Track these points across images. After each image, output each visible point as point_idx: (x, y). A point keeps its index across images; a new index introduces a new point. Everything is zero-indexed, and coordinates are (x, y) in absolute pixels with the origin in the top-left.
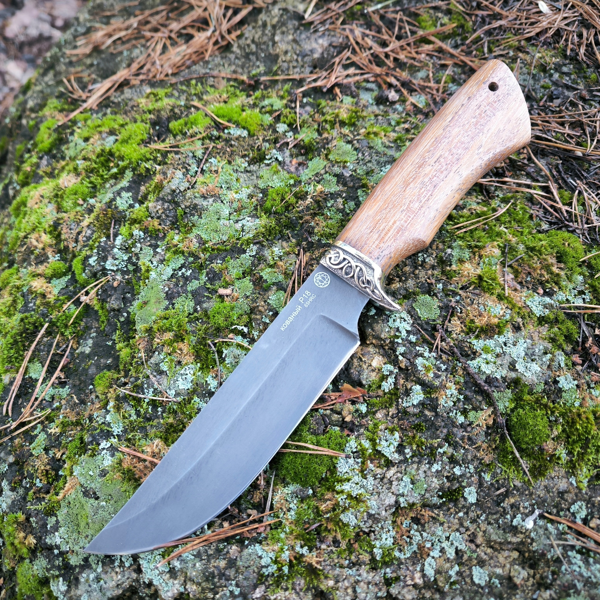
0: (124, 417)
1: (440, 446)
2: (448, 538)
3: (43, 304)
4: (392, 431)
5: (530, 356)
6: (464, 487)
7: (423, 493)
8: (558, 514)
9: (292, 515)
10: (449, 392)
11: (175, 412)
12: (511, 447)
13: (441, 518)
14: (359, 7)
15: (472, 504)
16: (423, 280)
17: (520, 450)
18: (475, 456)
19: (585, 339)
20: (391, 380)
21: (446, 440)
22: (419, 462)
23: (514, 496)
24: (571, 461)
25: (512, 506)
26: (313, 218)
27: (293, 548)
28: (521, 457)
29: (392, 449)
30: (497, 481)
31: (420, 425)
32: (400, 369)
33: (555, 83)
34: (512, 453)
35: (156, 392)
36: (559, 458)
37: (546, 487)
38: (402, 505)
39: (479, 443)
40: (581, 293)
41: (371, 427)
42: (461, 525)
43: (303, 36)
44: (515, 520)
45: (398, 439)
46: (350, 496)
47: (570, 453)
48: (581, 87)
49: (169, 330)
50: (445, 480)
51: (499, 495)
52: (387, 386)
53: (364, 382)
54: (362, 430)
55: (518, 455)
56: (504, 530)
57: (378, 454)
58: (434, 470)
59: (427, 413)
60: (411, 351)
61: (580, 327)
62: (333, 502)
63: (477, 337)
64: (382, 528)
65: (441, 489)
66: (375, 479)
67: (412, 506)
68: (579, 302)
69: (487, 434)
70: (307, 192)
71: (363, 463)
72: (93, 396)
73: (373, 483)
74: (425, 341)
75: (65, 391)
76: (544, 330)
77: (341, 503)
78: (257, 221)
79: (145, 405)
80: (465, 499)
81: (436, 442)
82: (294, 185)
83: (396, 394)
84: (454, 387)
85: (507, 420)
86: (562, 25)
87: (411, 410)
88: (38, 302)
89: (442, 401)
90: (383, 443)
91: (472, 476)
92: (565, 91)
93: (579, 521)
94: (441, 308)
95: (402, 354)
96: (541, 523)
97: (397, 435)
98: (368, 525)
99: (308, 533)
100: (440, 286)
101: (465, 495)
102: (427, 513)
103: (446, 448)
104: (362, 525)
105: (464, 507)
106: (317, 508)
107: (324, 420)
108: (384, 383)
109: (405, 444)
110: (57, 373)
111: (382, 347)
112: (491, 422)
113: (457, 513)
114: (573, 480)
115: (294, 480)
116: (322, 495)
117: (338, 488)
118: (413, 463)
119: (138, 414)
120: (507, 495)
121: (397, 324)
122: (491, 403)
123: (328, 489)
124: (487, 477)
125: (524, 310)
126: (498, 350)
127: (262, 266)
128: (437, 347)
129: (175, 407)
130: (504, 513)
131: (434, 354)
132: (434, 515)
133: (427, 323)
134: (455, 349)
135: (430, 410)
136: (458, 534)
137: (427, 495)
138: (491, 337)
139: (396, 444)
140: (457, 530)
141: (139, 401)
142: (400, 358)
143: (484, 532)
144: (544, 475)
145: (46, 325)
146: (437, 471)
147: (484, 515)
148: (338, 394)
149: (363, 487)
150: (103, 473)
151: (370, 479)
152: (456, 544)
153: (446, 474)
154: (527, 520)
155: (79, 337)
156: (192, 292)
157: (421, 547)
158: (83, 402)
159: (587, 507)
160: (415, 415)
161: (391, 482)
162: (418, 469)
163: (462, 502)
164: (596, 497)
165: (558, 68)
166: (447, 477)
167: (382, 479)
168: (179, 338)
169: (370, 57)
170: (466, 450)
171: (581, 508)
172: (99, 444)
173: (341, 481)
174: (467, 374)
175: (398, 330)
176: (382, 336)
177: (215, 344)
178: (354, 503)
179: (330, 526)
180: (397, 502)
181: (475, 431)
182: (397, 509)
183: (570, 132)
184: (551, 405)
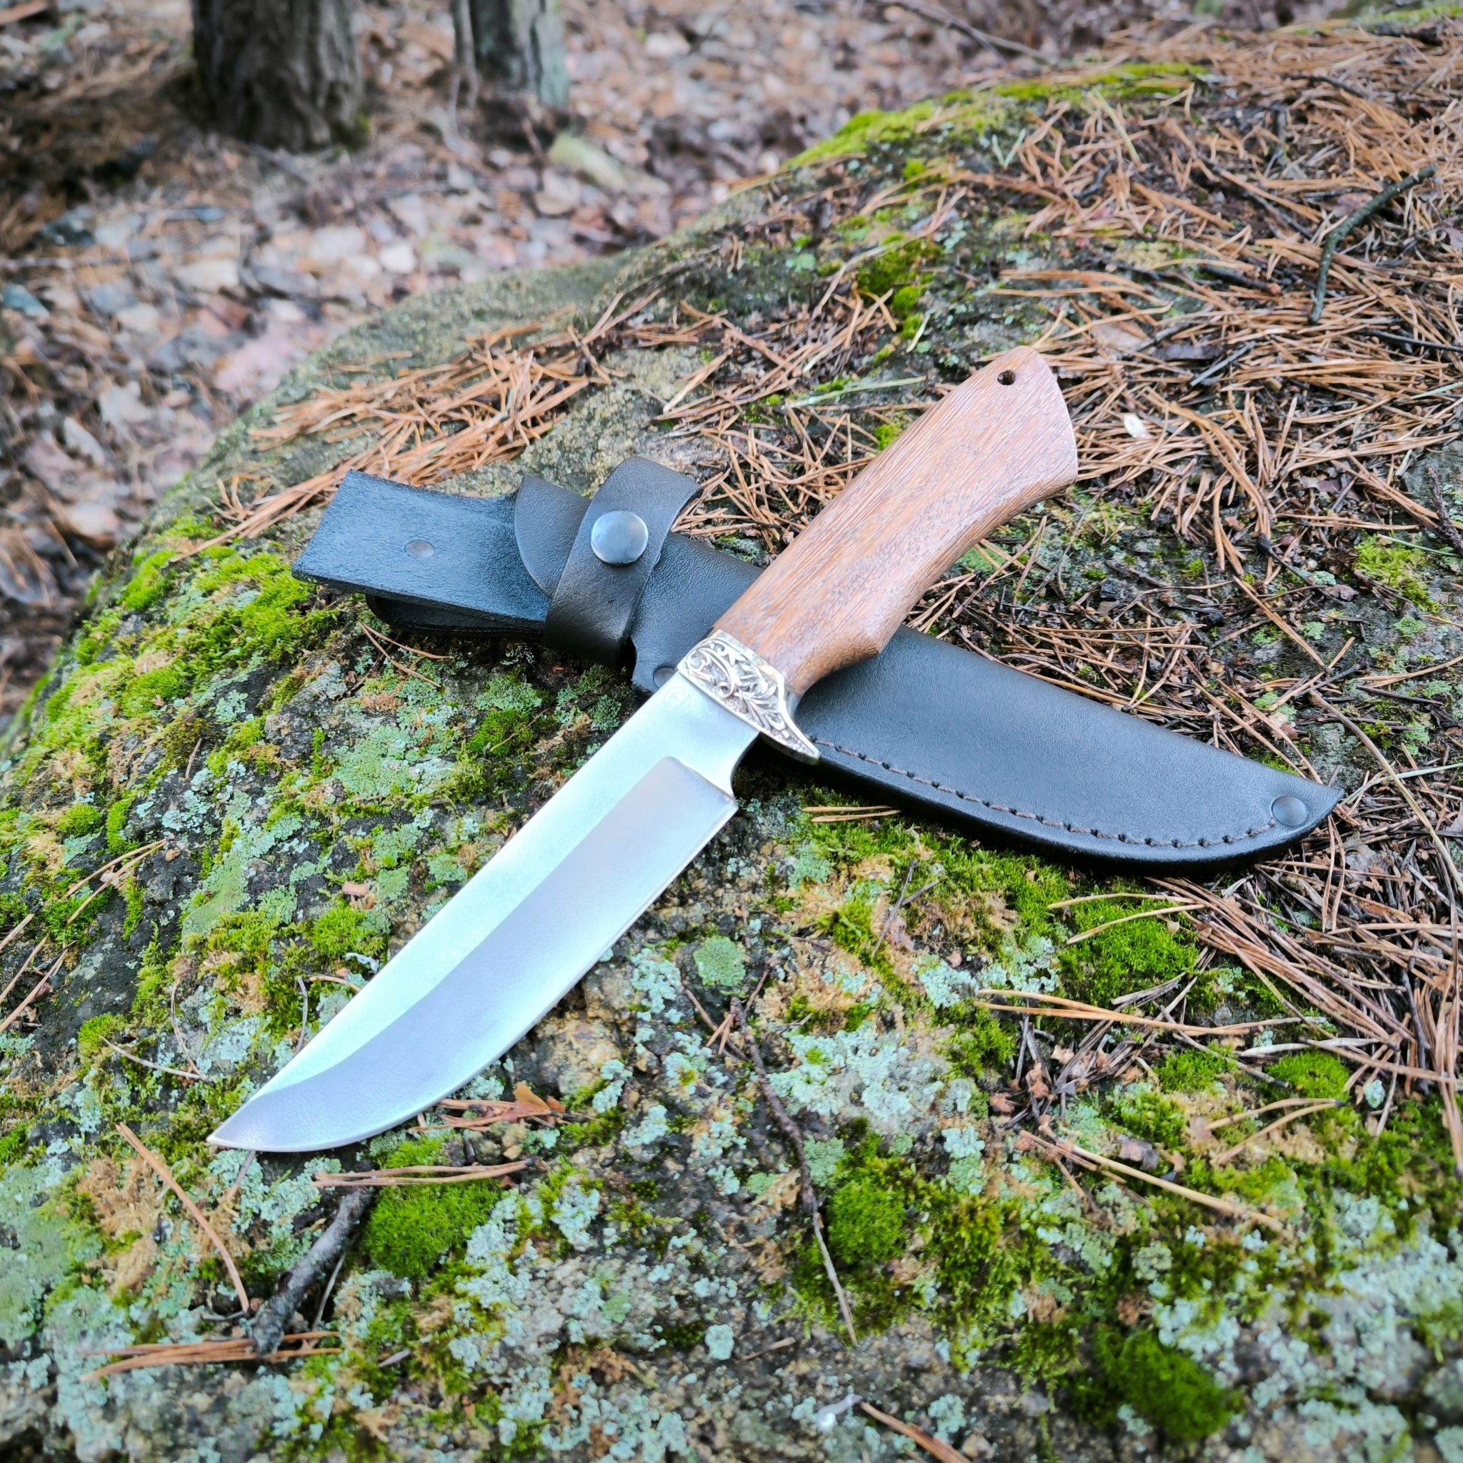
0: (107, 1100)
1: (678, 1232)
2: (655, 1423)
3: (36, 879)
4: (588, 1187)
5: (898, 1081)
6: (709, 1323)
7: (620, 1319)
8: (900, 1415)
9: (360, 1330)
10: (715, 1127)
11: (202, 1103)
12: (821, 1257)
13: (650, 1378)
14: (776, 398)
15: (720, 1363)
16: (728, 909)
17: (840, 1267)
18: (746, 1267)
19: (1028, 1064)
20: (613, 1091)
21: (695, 1224)
22: (628, 1259)
23: (808, 1358)
24: (948, 1308)
25: (802, 1379)
26: (553, 772)
27: (344, 1392)
28: (843, 1284)
29: (582, 1222)
30: (782, 1323)
31: (647, 1185)
32: (637, 1072)
33: (1116, 572)
34: (823, 1270)
35: (178, 1061)
36: (918, 1296)
37: (881, 1351)
38: (574, 1339)
39: (759, 1239)
40: (1043, 973)
41: (552, 1176)
42: (688, 1400)
43: (651, 444)
44: (799, 1408)
45: (596, 1205)
46: (477, 1306)
47: (945, 1289)
48: (1167, 582)
49: (233, 947)
50: (674, 1304)
51: (780, 1351)
52: (605, 1102)
53: (563, 1089)
54: (537, 1182)
55: (832, 1274)
56: (774, 1425)
57: (552, 1230)
58: (653, 1278)
59: (670, 1164)
60: (664, 1039)
61: (1020, 1041)
62: (445, 1315)
63: (805, 1030)
64: (526, 1379)
65: (660, 1318)
66: (534, 1278)
67: (593, 1343)
68: (1032, 991)
69: (781, 1225)
70: (559, 725)
71: (517, 1243)
72: (71, 1059)
73: (528, 1285)
74: (700, 1025)
75: (24, 1044)
76: (946, 1036)
77: (457, 1318)
78: (450, 767)
79: (150, 1082)
80: (707, 1349)
81: (669, 1224)
82: (539, 710)
83: (617, 1120)
84: (730, 1119)
85: (827, 1202)
86: (1160, 463)
87: (637, 1154)
88: (29, 875)
89: (699, 1144)
90: (566, 1209)
91: (730, 1304)
92: (1133, 587)
93: (942, 1437)
94: (748, 967)
95: (645, 1044)
96: (852, 1422)
97: (595, 1196)
98: (499, 1368)
99: (383, 1370)
100: (756, 924)
101: (709, 1340)
102: (620, 1363)
103: (689, 1238)
104: (488, 1366)
105: (699, 1363)
106: (413, 1322)
107: (465, 1149)
108: (599, 1096)
109: (608, 1217)
110: (22, 1009)
111: (616, 1026)
112: (791, 1200)
113: (684, 1374)
114: (943, 1348)
115: (382, 1261)
116: (429, 1298)
117: (461, 1286)
118: (614, 1256)
119: (134, 1098)
120: (794, 1352)
121: (648, 984)
122: (796, 1162)
123: (442, 1288)
124: (762, 1311)
125: (912, 991)
126: (838, 1061)
127: (436, 849)
128: (719, 1039)
129: (204, 1093)
130: (781, 1390)
131: (708, 1052)
132: (633, 1369)
133: (715, 991)
134: (754, 1049)
135: (677, 1161)
136: (677, 1417)
137: (628, 1326)
138: (832, 1034)
139: (591, 1214)
140: (678, 1410)
141: (142, 1073)
142: (641, 1050)
143: (730, 1421)
144: (883, 1328)
145: (29, 917)
146: (660, 1283)
147: (739, 1388)
148: (508, 1105)
149: (507, 1291)
150: (39, 1200)
151: (524, 1275)
152: (668, 1438)
153: (676, 1291)
154: (823, 1410)
155: (80, 948)
156: (297, 884)
157: (596, 1433)
158: (50, 1068)
159: (967, 1412)
160: (642, 1164)
161: (561, 1288)
162: (622, 1271)
163: (698, 1352)
164: (992, 1394)
165: (1127, 544)
166: (679, 1298)
167: (547, 1281)
168: (248, 965)
169: (763, 493)
170: (731, 1250)
171: (950, 1408)
172: (47, 1144)
173: (468, 1274)
174: (763, 1099)
175: (647, 996)
176: (616, 1004)
177: (308, 985)
178: (480, 1320)
179: (427, 1360)
180: (564, 1331)
181: (757, 1215)
182: (564, 1346)
183: (1116, 667)
184: (920, 1183)
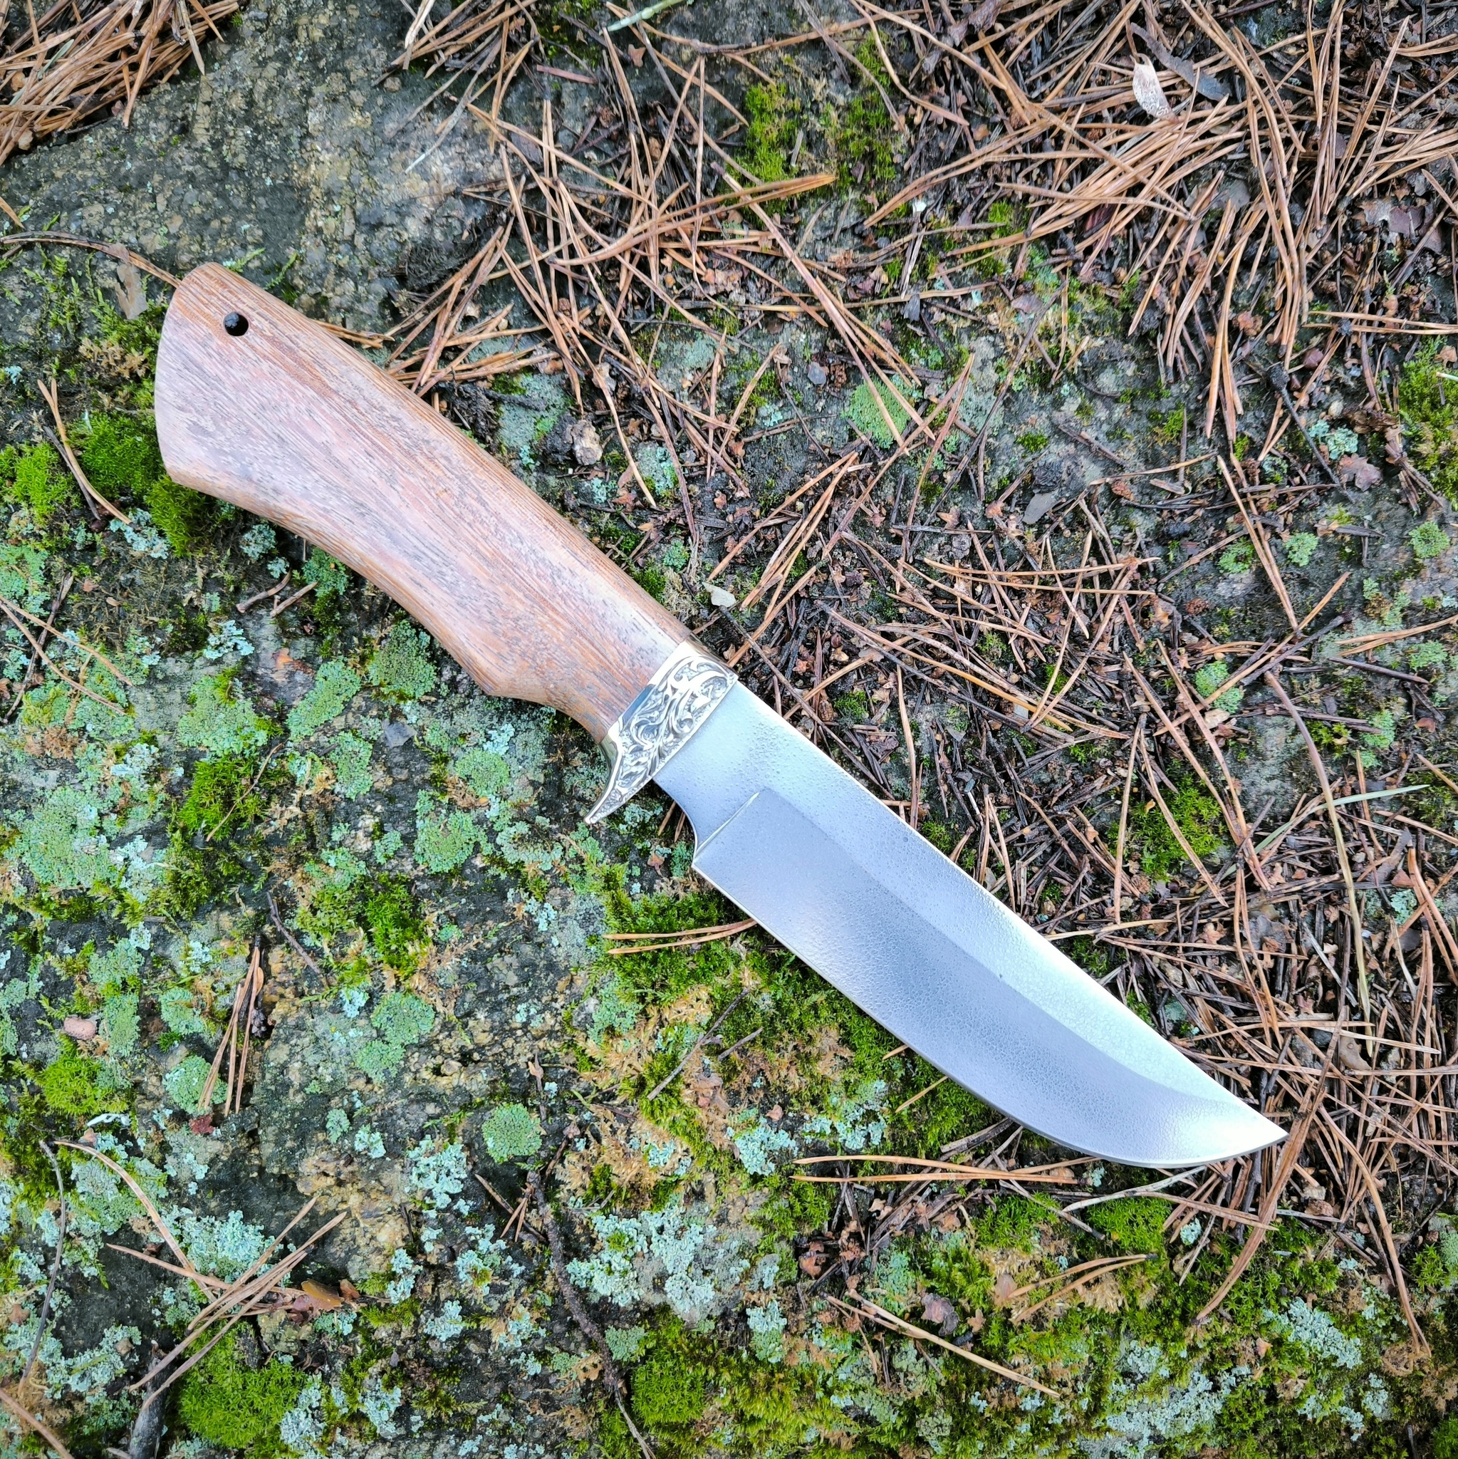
5: (704, 1264)
16: (521, 1061)
20: (405, 1283)
22: (436, 1439)
26: (293, 868)
29: (387, 1412)
32: (429, 1266)
45: (399, 1397)
57: (360, 1417)
58: (463, 1450)
60: (453, 1235)
68: (855, 1141)
70: (293, 779)
71: (327, 1431)
74: (494, 1210)
76: (758, 1201)
78: (161, 854)
82: (265, 750)
84: (528, 1314)
90: (371, 1401)
94: (544, 1137)
95: (433, 1241)
97: (398, 1391)
100: (552, 1087)
103: (496, 1413)
109: (413, 1405)
112: (594, 1375)
118: (422, 1439)
122: (598, 1348)
127: (165, 976)
128: (516, 1220)
131: (502, 1242)
134: (552, 1235)
138: (636, 1214)
139: (395, 1405)
156: (10, 1011)
162: (431, 1451)
165: (1088, 375)
175: (430, 1193)
177: (54, 1149)
